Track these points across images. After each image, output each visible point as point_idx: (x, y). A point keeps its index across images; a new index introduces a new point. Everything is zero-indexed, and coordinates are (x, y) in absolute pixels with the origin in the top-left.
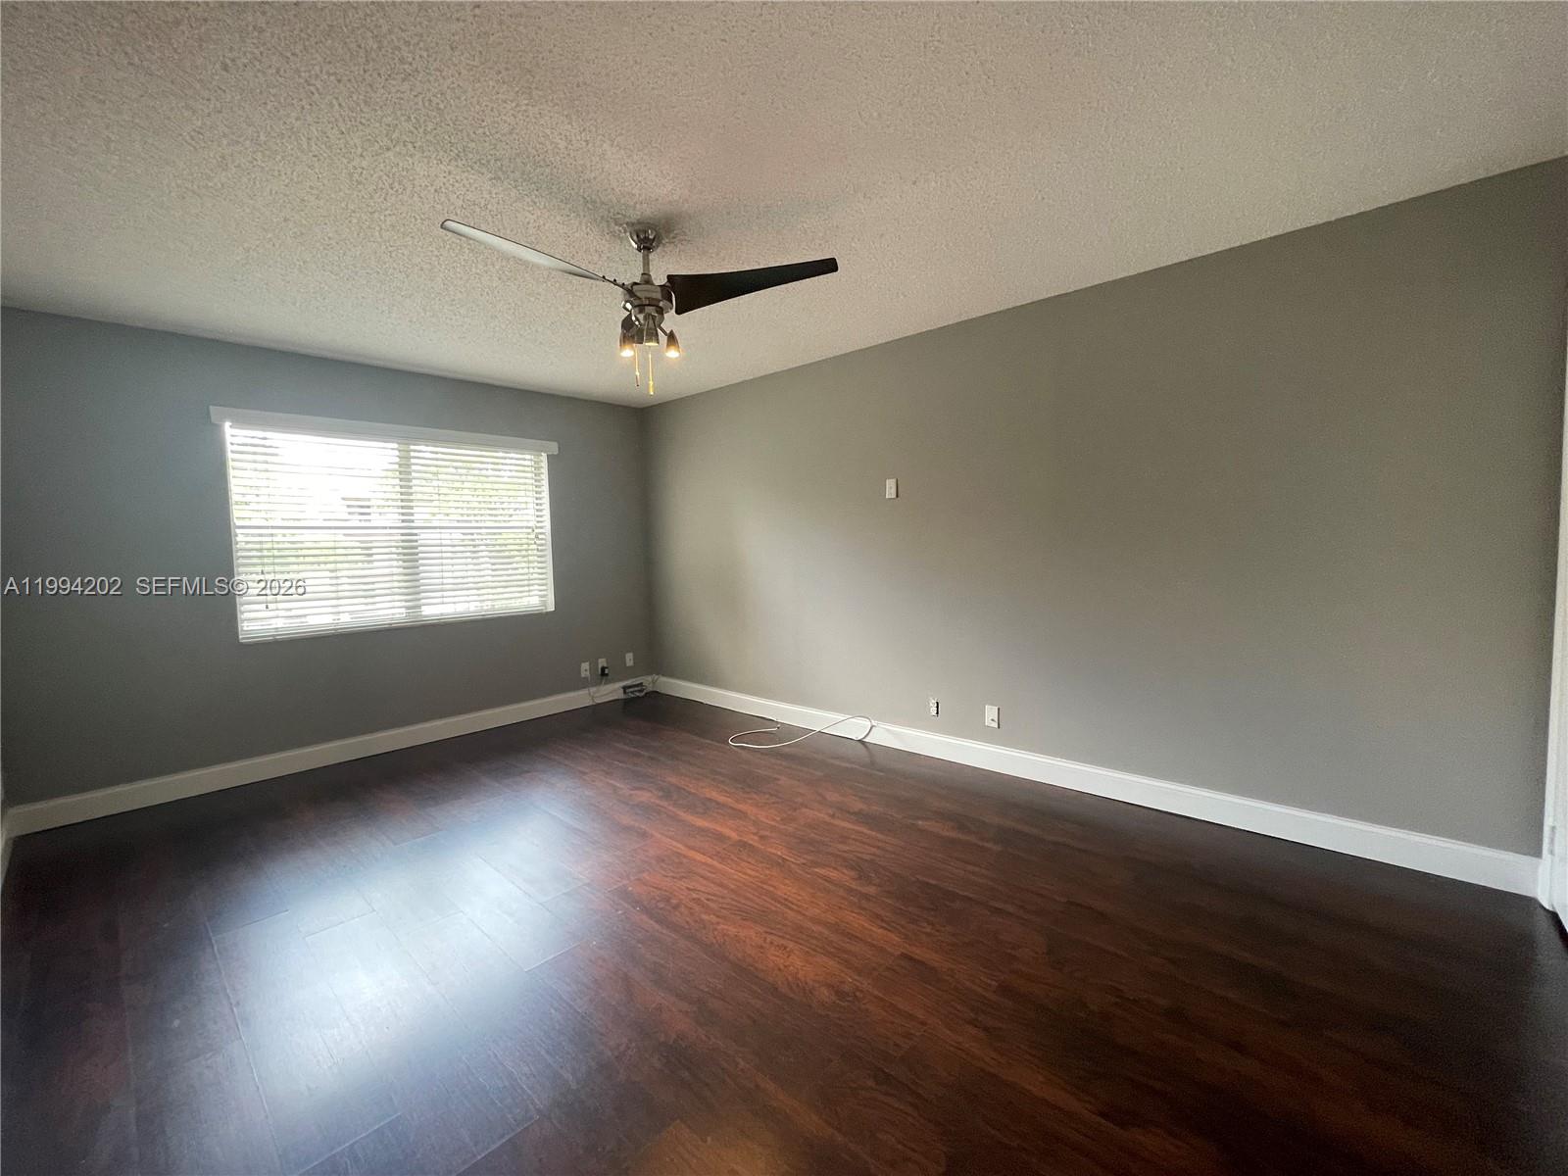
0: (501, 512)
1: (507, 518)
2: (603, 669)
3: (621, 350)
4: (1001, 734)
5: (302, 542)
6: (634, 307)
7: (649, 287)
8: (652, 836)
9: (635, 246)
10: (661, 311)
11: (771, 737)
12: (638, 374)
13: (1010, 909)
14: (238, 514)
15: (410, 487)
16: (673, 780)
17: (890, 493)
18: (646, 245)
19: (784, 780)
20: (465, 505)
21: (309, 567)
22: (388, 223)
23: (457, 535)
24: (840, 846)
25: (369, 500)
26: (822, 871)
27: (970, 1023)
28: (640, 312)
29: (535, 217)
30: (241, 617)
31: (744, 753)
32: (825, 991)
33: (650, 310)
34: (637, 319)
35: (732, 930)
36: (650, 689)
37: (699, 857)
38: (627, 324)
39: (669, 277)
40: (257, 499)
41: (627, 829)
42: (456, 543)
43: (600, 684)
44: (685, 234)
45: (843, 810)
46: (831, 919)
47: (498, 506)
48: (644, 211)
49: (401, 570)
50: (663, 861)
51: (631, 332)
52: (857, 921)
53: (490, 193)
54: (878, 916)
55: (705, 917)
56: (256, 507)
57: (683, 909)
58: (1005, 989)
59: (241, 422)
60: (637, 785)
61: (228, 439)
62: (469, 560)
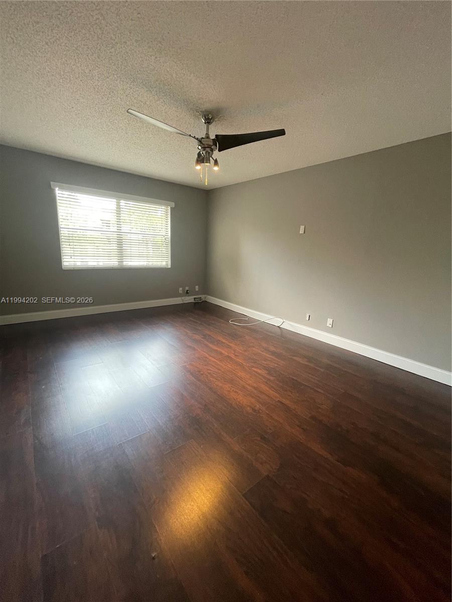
0: (156, 229)
1: (159, 231)
2: (187, 291)
3: (196, 166)
4: (333, 330)
5: (86, 235)
6: (202, 148)
7: (207, 139)
8: (197, 350)
9: (204, 121)
10: (212, 150)
11: (246, 322)
12: (201, 176)
13: (322, 392)
14: (62, 223)
15: (120, 217)
16: (208, 333)
17: (302, 231)
18: (208, 121)
19: (247, 337)
20: (144, 225)
21: (89, 244)
22: (109, 109)
23: (140, 237)
24: (263, 362)
25: (109, 221)
26: (255, 370)
27: (298, 426)
28: (204, 150)
29: (164, 108)
30: (63, 260)
31: (235, 327)
32: (248, 408)
33: (208, 149)
34: (203, 153)
35: (220, 385)
36: (204, 300)
37: (213, 359)
38: (199, 154)
39: (216, 135)
40: (71, 218)
41: (190, 347)
42: (140, 239)
43: (186, 296)
44: (224, 116)
45: (267, 350)
46: (255, 385)
47: (156, 226)
48: (207, 106)
49: (116, 248)
50: (200, 359)
51: (201, 160)
52: (264, 387)
53: (147, 97)
54: (272, 387)
55: (211, 379)
56: (71, 221)
57: (204, 375)
58: (313, 418)
59: (61, 188)
60: (195, 332)
61: (57, 195)
62: (145, 246)
